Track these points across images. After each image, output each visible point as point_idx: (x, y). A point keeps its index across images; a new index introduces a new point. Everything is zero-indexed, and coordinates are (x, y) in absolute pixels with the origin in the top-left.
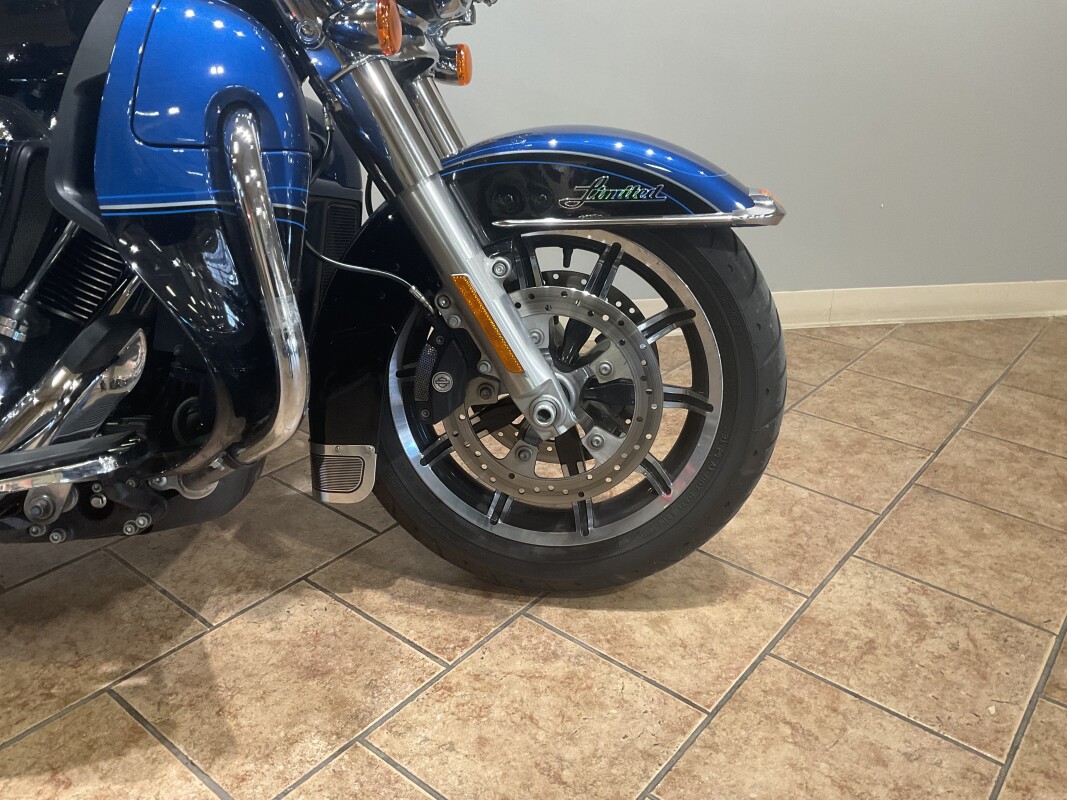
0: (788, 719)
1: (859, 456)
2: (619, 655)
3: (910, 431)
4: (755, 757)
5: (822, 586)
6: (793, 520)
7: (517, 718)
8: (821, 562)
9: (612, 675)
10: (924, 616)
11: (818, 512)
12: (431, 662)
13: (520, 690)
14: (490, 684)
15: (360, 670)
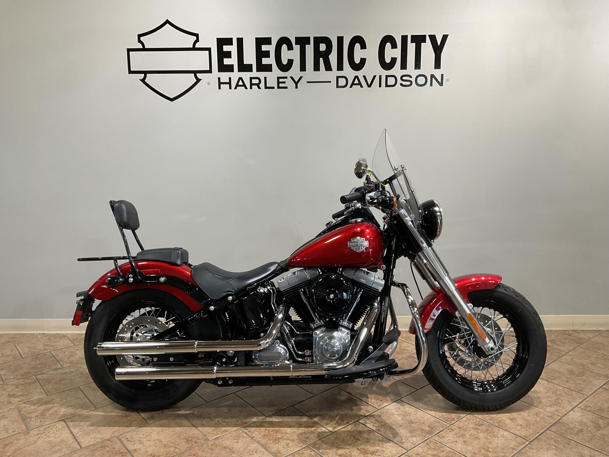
0: (554, 444)
1: (582, 377)
2: (501, 426)
3: (603, 370)
4: (544, 452)
5: (566, 414)
6: (556, 395)
7: (474, 437)
8: (566, 408)
9: (500, 431)
10: (600, 424)
11: (565, 393)
12: (445, 423)
13: (472, 432)
14: (464, 429)
15: (425, 423)
